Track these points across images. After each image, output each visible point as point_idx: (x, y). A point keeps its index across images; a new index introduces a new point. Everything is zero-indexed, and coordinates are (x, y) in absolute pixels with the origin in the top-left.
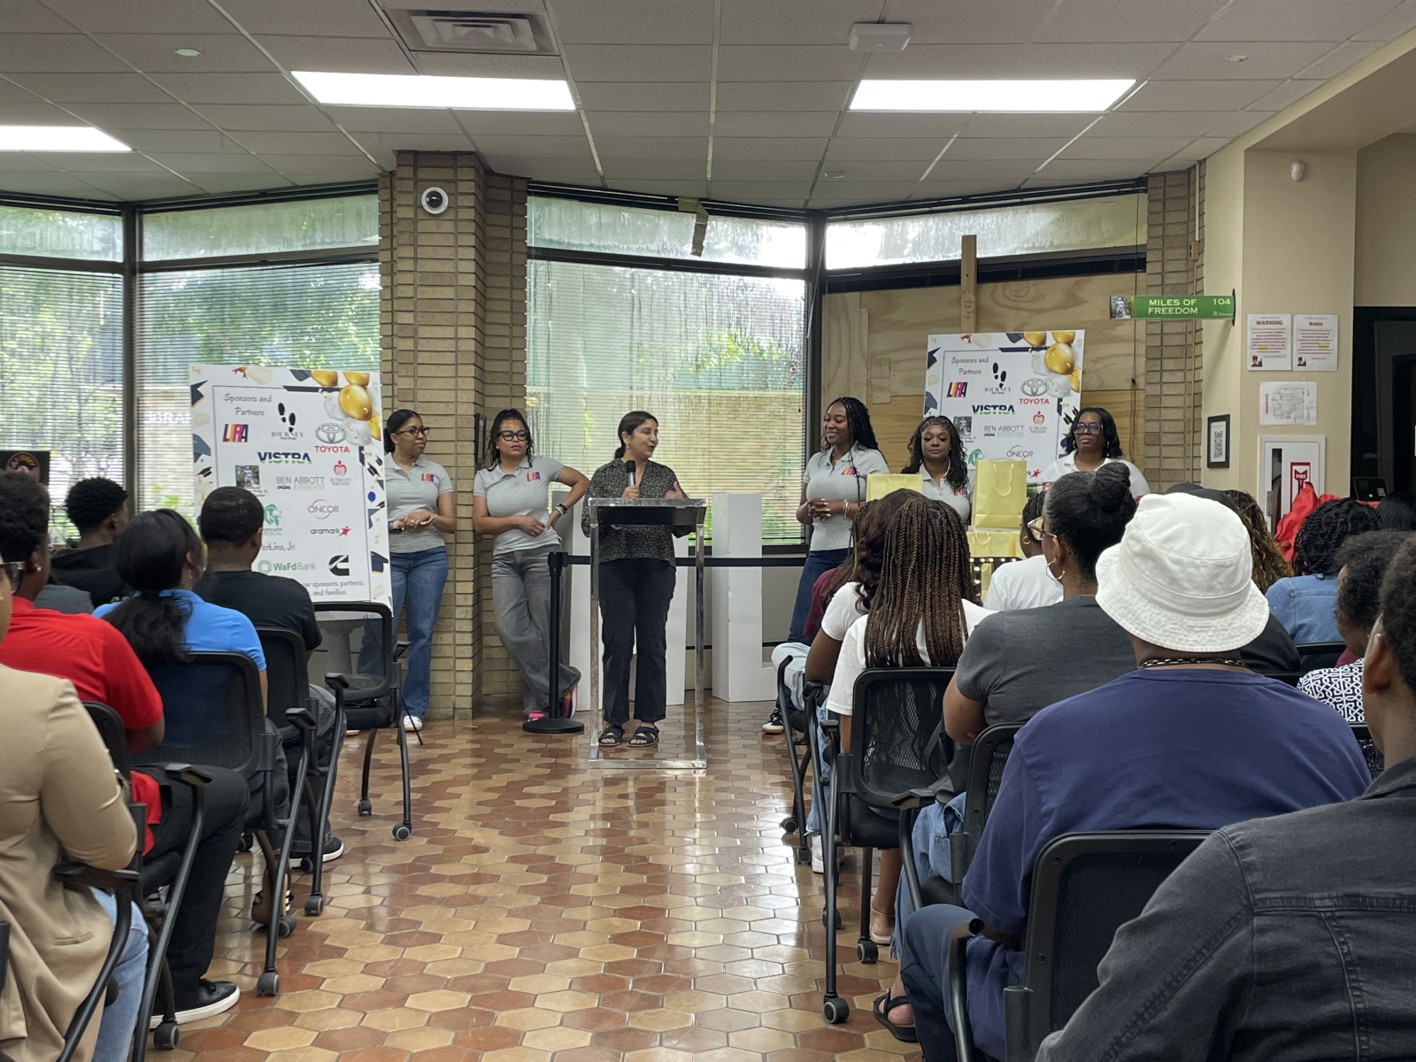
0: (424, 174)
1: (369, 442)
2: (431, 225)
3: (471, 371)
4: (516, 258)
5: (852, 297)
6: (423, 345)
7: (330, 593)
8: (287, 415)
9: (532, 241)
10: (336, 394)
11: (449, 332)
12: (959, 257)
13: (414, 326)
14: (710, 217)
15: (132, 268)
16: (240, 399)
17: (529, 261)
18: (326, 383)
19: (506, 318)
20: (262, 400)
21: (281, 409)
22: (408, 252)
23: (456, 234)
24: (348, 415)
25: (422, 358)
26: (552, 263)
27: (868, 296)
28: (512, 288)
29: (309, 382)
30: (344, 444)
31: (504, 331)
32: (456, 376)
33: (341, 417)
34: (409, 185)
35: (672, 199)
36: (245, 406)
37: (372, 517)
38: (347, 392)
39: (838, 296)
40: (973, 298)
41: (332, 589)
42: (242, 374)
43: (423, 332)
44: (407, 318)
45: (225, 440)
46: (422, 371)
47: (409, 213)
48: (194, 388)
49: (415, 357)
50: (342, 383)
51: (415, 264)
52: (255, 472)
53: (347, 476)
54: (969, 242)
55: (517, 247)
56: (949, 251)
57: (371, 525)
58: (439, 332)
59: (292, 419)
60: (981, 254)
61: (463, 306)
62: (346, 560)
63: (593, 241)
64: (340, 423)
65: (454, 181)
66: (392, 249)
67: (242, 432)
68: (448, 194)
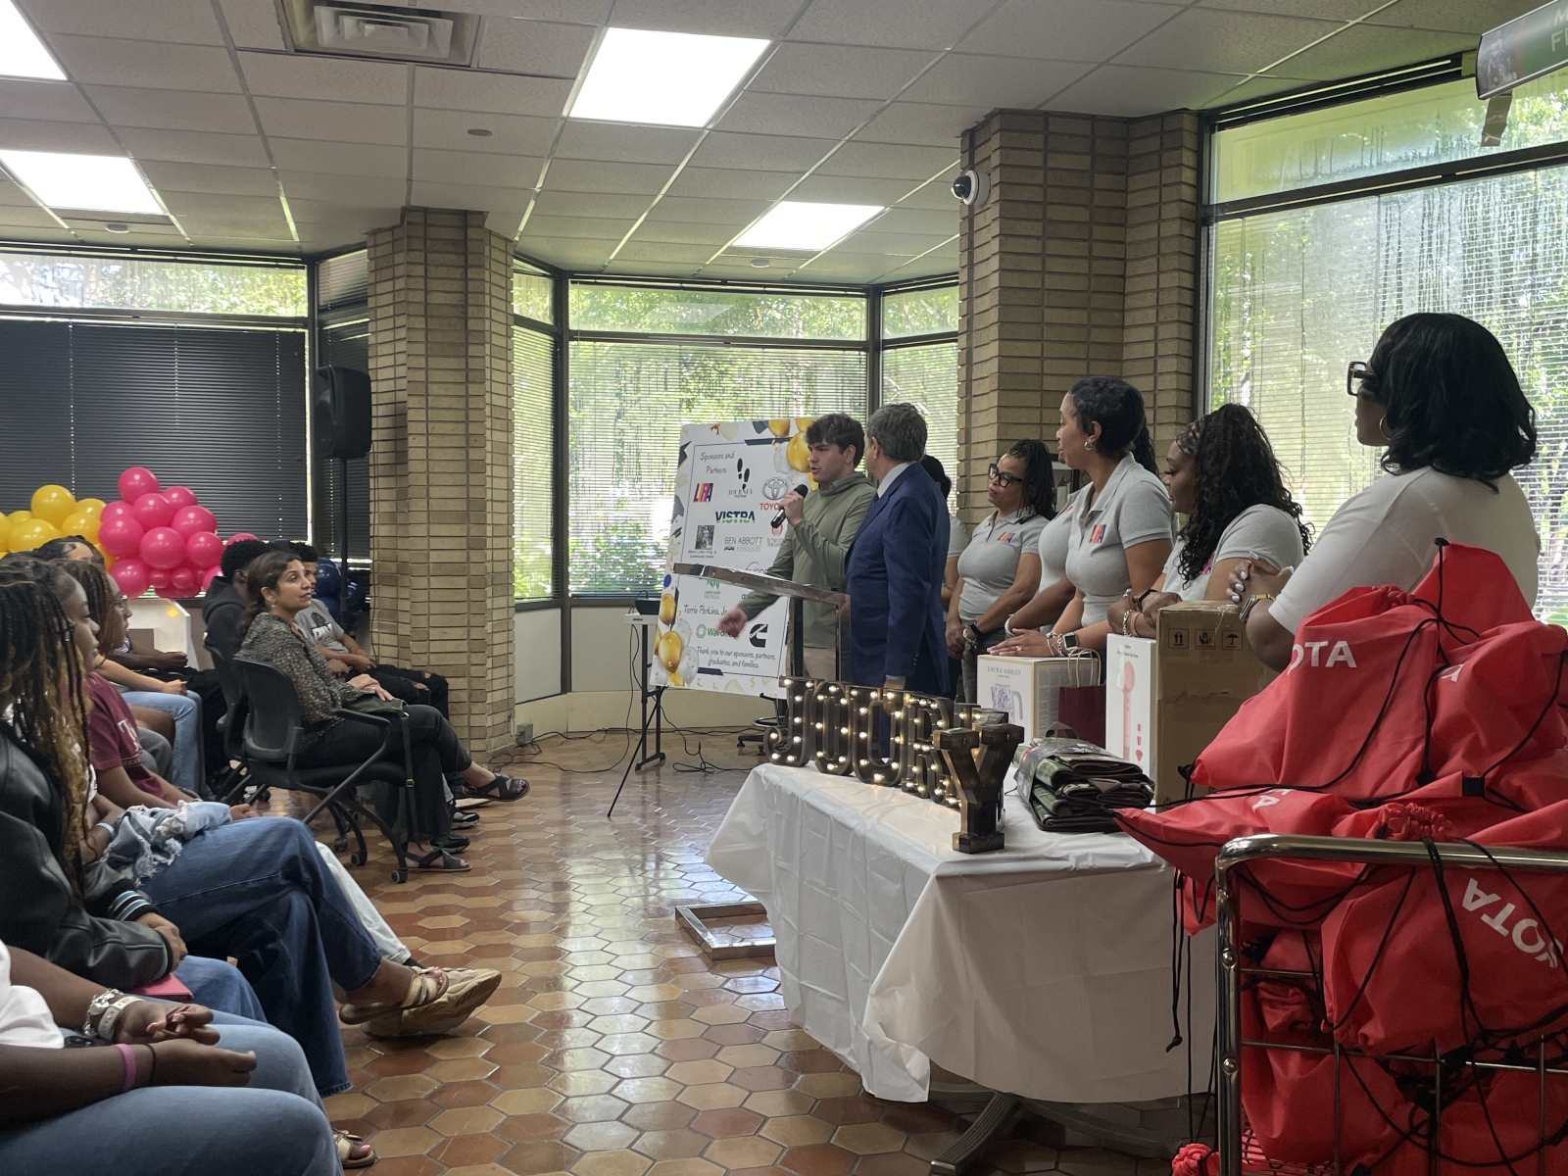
7: (746, 665)
8: (743, 472)
10: (786, 443)
16: (712, 457)
18: (779, 433)
19: (1151, 316)
20: (728, 456)
21: (740, 462)
23: (991, 223)
24: (793, 468)
28: (1159, 272)
29: (766, 434)
31: (1148, 333)
32: (989, 407)
33: (785, 469)
35: (1454, 61)
36: (714, 464)
38: (796, 440)
41: (748, 660)
42: (715, 431)
45: (696, 500)
46: (974, 405)
48: (682, 448)
50: (793, 432)
52: (711, 529)
59: (747, 471)
62: (765, 630)
64: (784, 477)
65: (990, 156)
67: (707, 492)
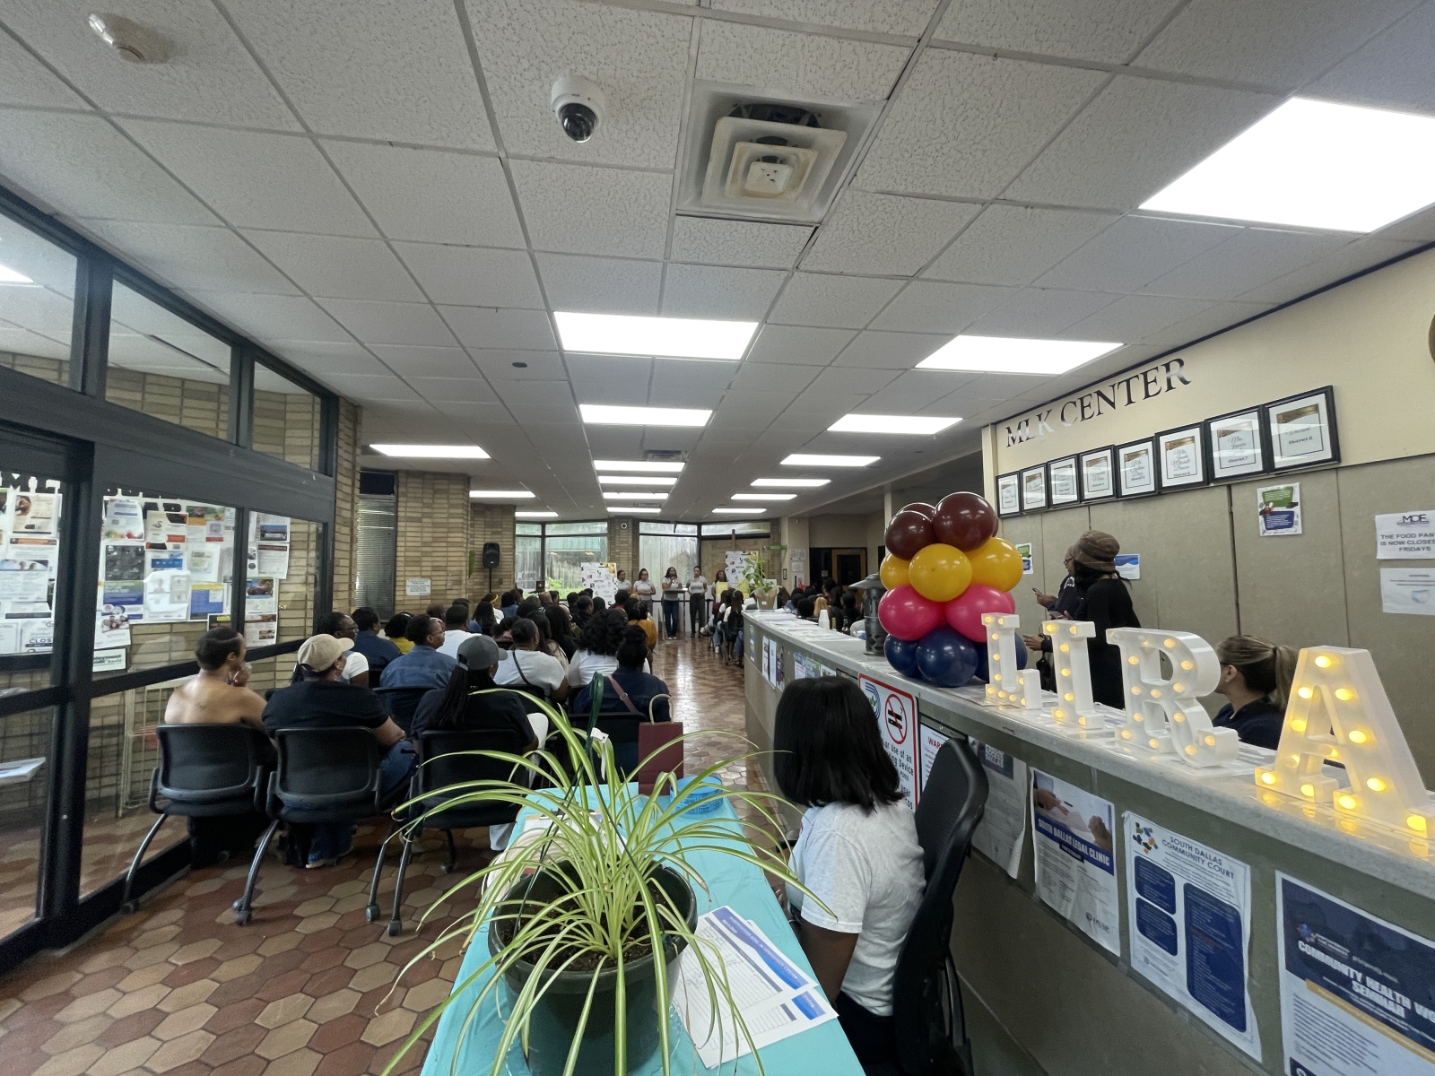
0: (621, 520)
3: (630, 563)
4: (638, 536)
5: (708, 542)
6: (621, 556)
11: (627, 553)
12: (731, 534)
13: (619, 552)
14: (677, 525)
15: (543, 537)
21: (598, 571)
27: (711, 541)
28: (637, 542)
35: (669, 521)
38: (610, 567)
39: (705, 541)
40: (735, 543)
45: (588, 578)
47: (618, 528)
51: (619, 539)
54: (734, 531)
55: (638, 533)
56: (729, 532)
58: (624, 553)
60: (736, 533)
63: (654, 531)
65: (628, 522)
66: (610, 534)
68: (627, 524)
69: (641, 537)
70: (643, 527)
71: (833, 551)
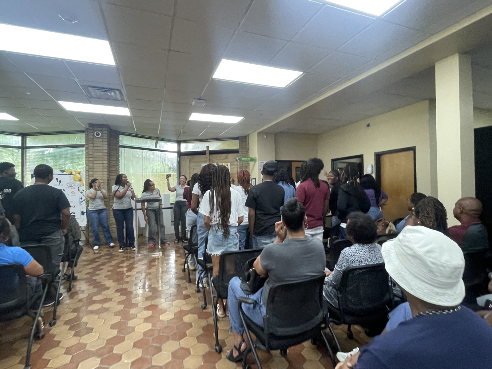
0: (95, 129)
1: (80, 186)
2: (97, 140)
3: (107, 170)
4: (117, 147)
5: (186, 157)
6: (95, 165)
8: (59, 181)
9: (121, 144)
10: (72, 175)
11: (101, 162)
12: (206, 150)
13: (93, 161)
14: (159, 141)
15: (23, 148)
17: (120, 148)
18: (69, 173)
19: (115, 159)
21: (57, 179)
22: (91, 145)
23: (103, 142)
24: (75, 180)
25: (94, 167)
26: (125, 148)
27: (190, 157)
28: (116, 153)
29: (65, 173)
30: (74, 187)
31: (115, 162)
32: (103, 171)
33: (73, 180)
34: (92, 131)
35: (151, 137)
37: (81, 203)
38: (75, 175)
39: (183, 157)
40: (208, 157)
43: (95, 162)
44: (91, 159)
46: (94, 170)
47: (92, 137)
49: (93, 167)
50: (74, 173)
51: (93, 148)
53: (75, 194)
54: (208, 147)
55: (117, 145)
56: (204, 148)
57: (81, 205)
58: (99, 162)
59: (60, 181)
60: (210, 149)
61: (104, 157)
62: (75, 213)
63: (134, 144)
64: (73, 182)
65: (102, 131)
66: (88, 145)
68: (101, 133)
69: (120, 149)
70: (124, 140)
71: (293, 163)
